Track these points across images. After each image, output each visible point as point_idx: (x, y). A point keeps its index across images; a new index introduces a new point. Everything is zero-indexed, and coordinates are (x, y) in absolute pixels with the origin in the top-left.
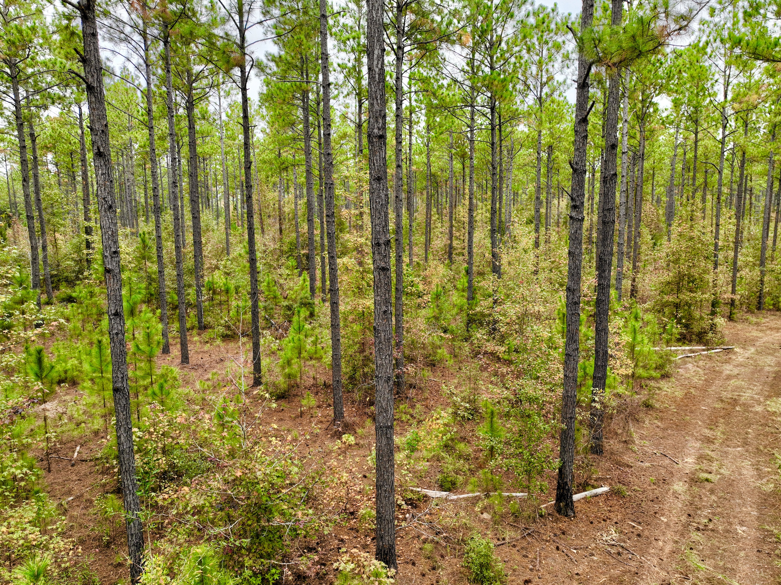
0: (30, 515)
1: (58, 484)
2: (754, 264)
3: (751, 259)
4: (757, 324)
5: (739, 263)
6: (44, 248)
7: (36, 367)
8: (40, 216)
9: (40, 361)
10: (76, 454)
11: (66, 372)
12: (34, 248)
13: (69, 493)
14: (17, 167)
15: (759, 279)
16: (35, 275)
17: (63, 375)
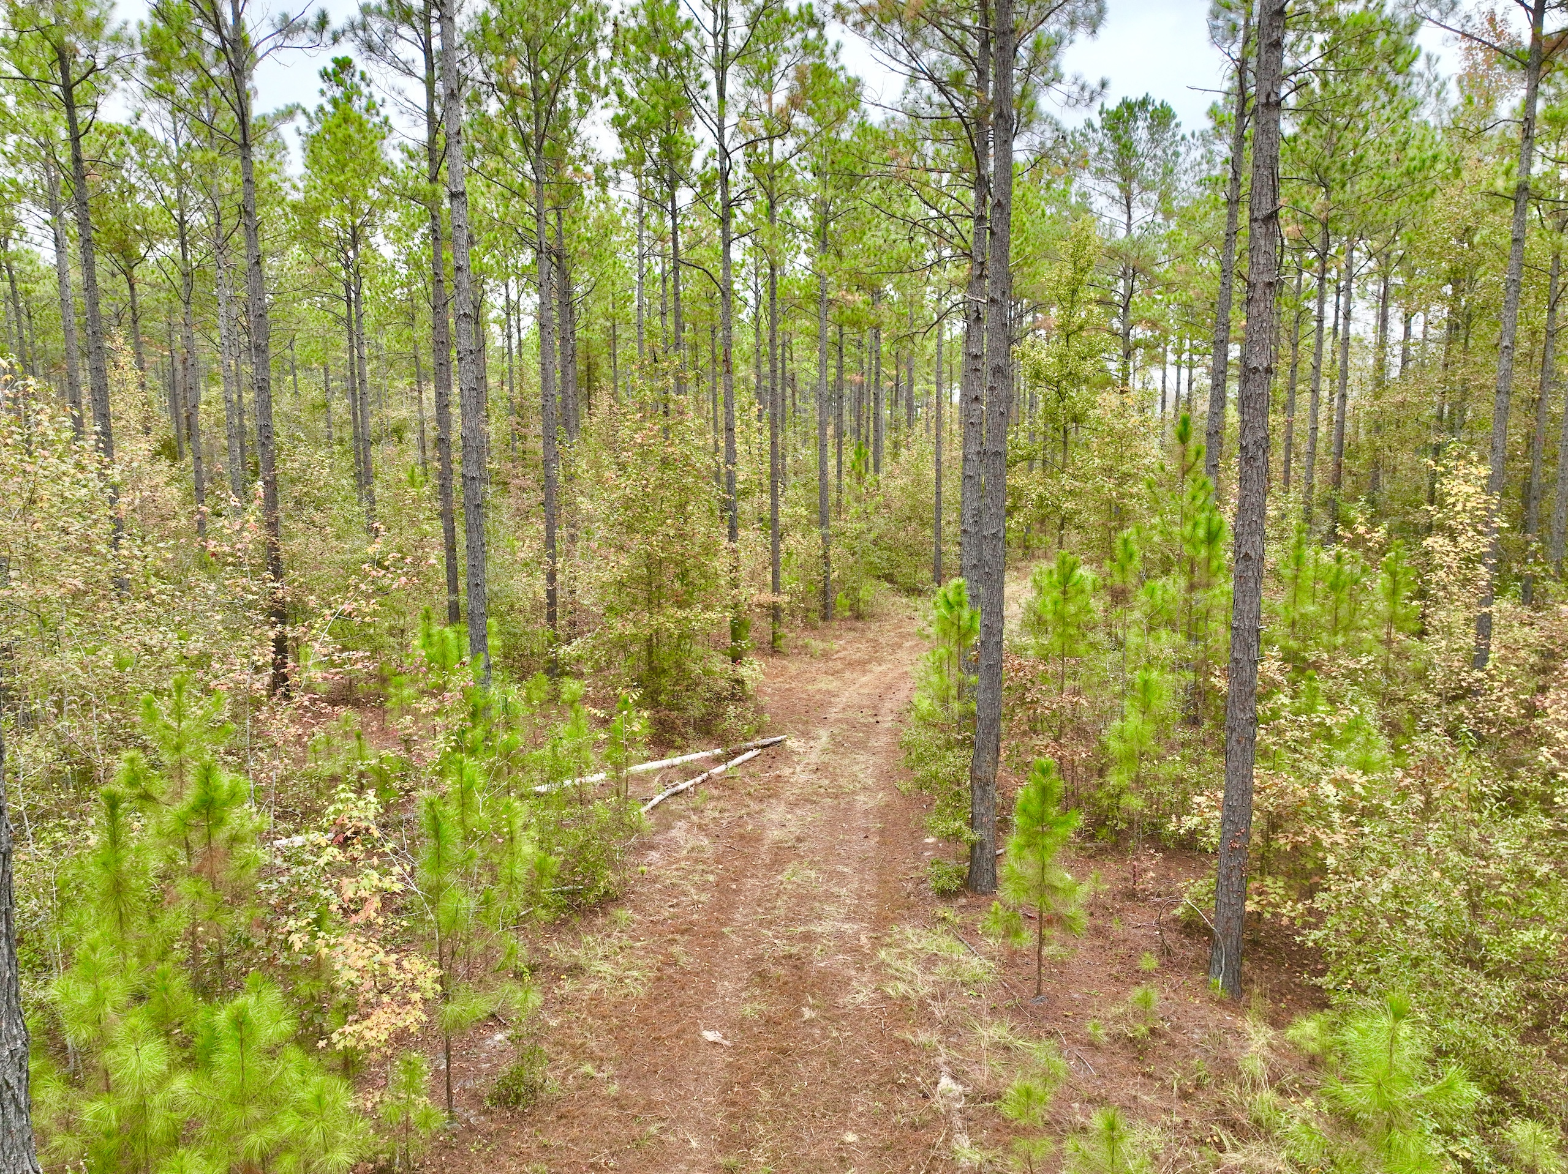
2: (809, 520)
3: (803, 511)
4: (826, 655)
5: (782, 520)
15: (821, 552)
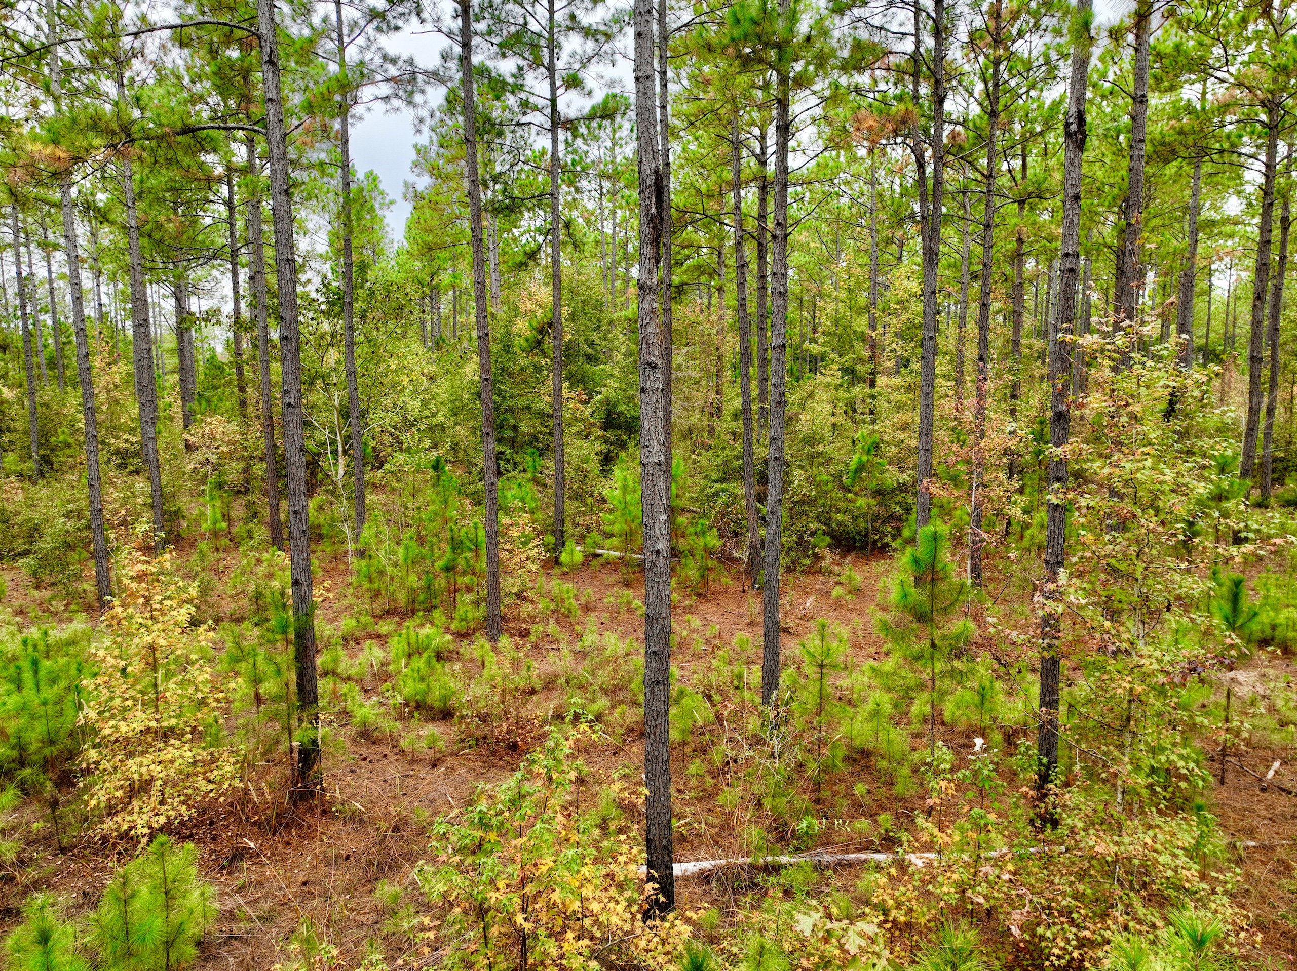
0: (1186, 839)
1: (1234, 810)
6: (1270, 411)
7: (1227, 608)
8: (1274, 357)
9: (1235, 599)
10: (1271, 774)
11: (1274, 627)
12: (1253, 411)
13: (1251, 833)
14: (1247, 276)
16: (1248, 455)
17: (1268, 632)
